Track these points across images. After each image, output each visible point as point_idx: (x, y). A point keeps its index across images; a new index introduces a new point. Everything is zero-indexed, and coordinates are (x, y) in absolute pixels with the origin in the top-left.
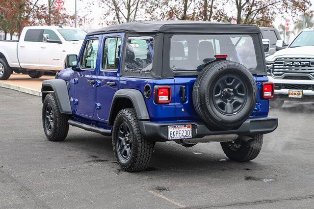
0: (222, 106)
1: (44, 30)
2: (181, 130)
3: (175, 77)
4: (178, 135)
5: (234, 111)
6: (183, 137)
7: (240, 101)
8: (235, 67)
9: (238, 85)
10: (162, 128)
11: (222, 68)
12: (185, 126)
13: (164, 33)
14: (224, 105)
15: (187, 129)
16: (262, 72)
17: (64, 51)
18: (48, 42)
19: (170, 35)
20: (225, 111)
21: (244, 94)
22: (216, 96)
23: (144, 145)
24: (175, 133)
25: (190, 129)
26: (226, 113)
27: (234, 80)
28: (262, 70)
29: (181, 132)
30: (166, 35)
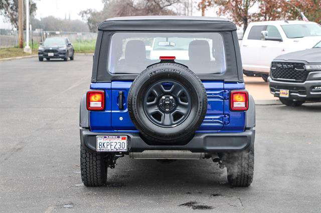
0: (157, 116)
1: (267, 26)
2: (114, 141)
3: (112, 81)
4: (109, 147)
5: (174, 123)
6: (115, 150)
7: (183, 111)
8: (172, 71)
9: (179, 92)
10: (90, 137)
11: (154, 72)
12: (119, 137)
13: (104, 31)
14: (161, 115)
15: (122, 141)
16: (234, 77)
17: (283, 50)
18: (266, 39)
19: (110, 33)
20: (160, 122)
21: (187, 104)
22: (148, 103)
23: (88, 156)
24: (105, 145)
25: (125, 141)
26: (162, 124)
27: (173, 86)
28: (234, 75)
29: (114, 144)
30: (105, 33)
